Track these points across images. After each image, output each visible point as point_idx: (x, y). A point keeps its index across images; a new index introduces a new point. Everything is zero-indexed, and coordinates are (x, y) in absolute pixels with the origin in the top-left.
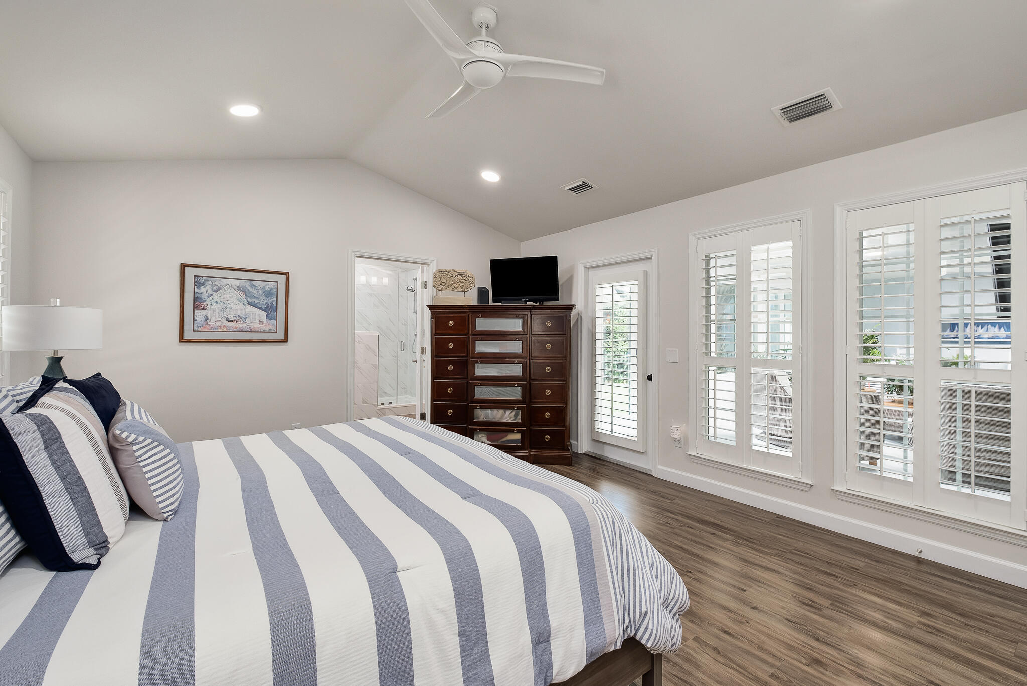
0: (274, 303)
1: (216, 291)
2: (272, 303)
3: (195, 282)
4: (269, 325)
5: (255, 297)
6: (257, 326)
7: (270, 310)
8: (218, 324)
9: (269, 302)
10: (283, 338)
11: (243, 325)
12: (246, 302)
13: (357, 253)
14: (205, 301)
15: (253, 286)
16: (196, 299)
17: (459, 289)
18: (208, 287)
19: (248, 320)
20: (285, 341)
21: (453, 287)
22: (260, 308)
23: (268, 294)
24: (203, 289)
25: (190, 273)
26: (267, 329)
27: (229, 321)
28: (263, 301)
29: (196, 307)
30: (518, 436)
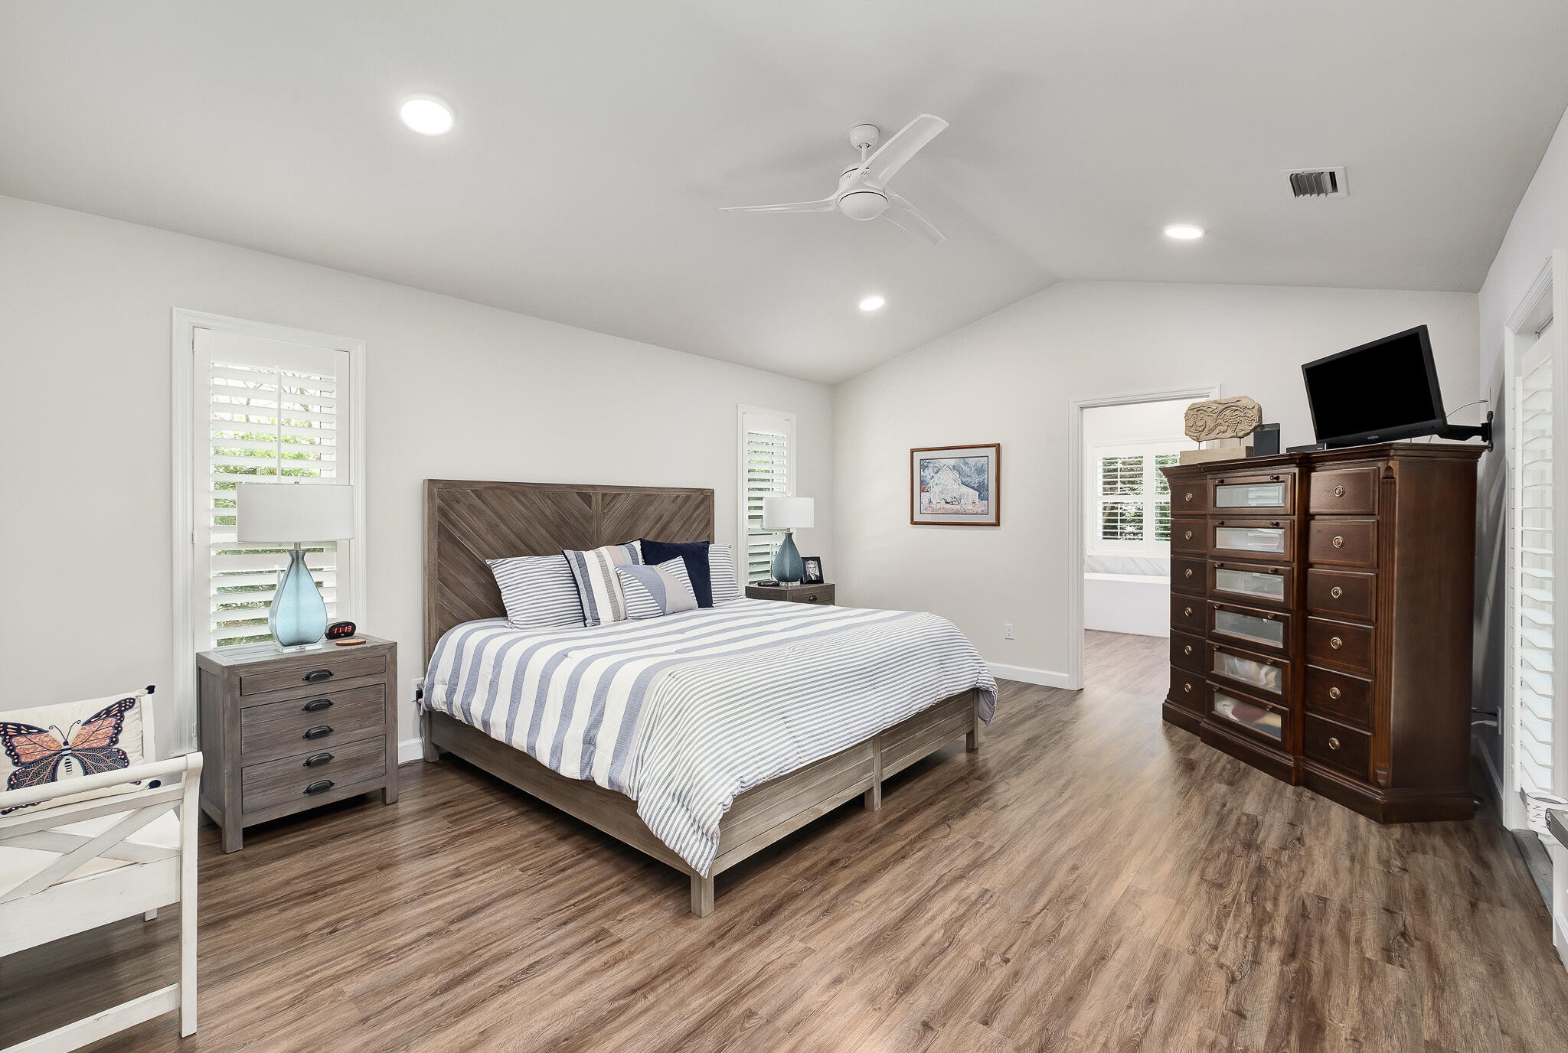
0: (986, 481)
1: (936, 473)
2: (983, 481)
3: (921, 466)
4: (981, 506)
5: (968, 476)
6: (970, 507)
7: (981, 489)
8: (939, 506)
9: (981, 480)
10: (994, 521)
11: (958, 507)
12: (960, 482)
13: (1079, 404)
14: (928, 484)
15: (966, 464)
16: (922, 482)
17: (1229, 433)
18: (931, 469)
19: (962, 502)
20: (997, 524)
21: (1217, 431)
22: (973, 488)
23: (980, 471)
24: (927, 472)
25: (918, 456)
26: (980, 512)
27: (947, 503)
28: (975, 480)
29: (922, 491)
30: (1275, 721)
